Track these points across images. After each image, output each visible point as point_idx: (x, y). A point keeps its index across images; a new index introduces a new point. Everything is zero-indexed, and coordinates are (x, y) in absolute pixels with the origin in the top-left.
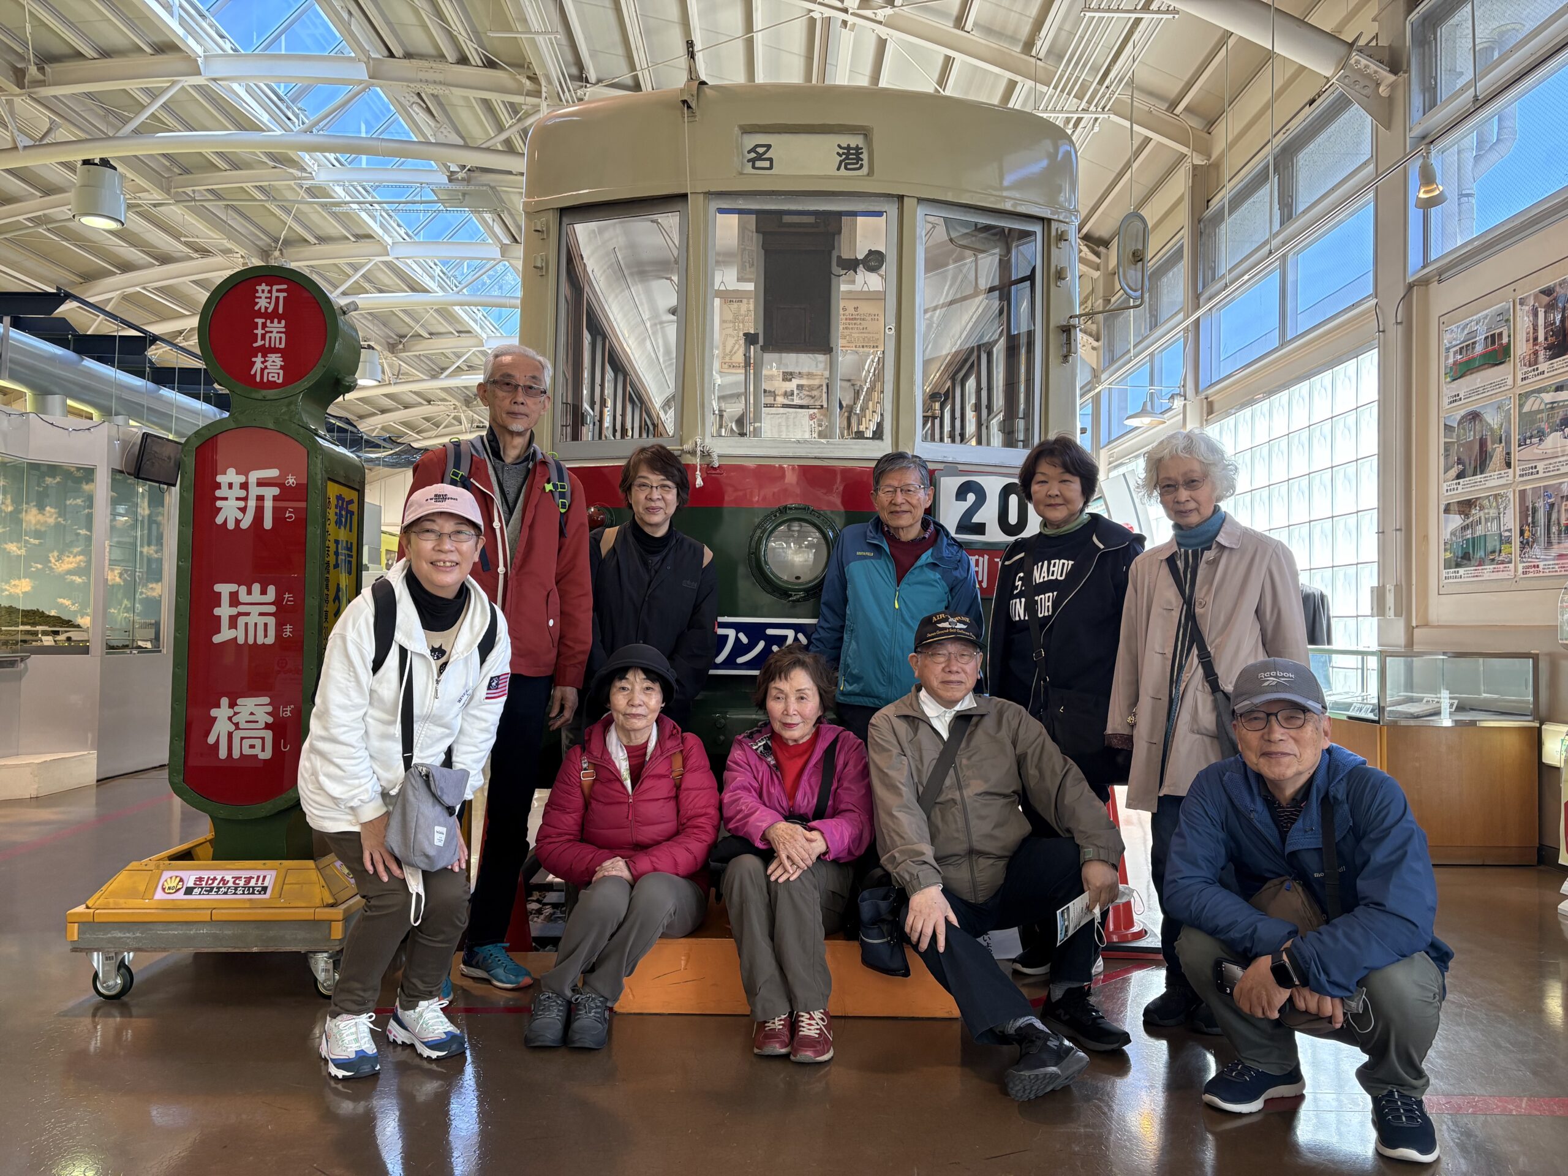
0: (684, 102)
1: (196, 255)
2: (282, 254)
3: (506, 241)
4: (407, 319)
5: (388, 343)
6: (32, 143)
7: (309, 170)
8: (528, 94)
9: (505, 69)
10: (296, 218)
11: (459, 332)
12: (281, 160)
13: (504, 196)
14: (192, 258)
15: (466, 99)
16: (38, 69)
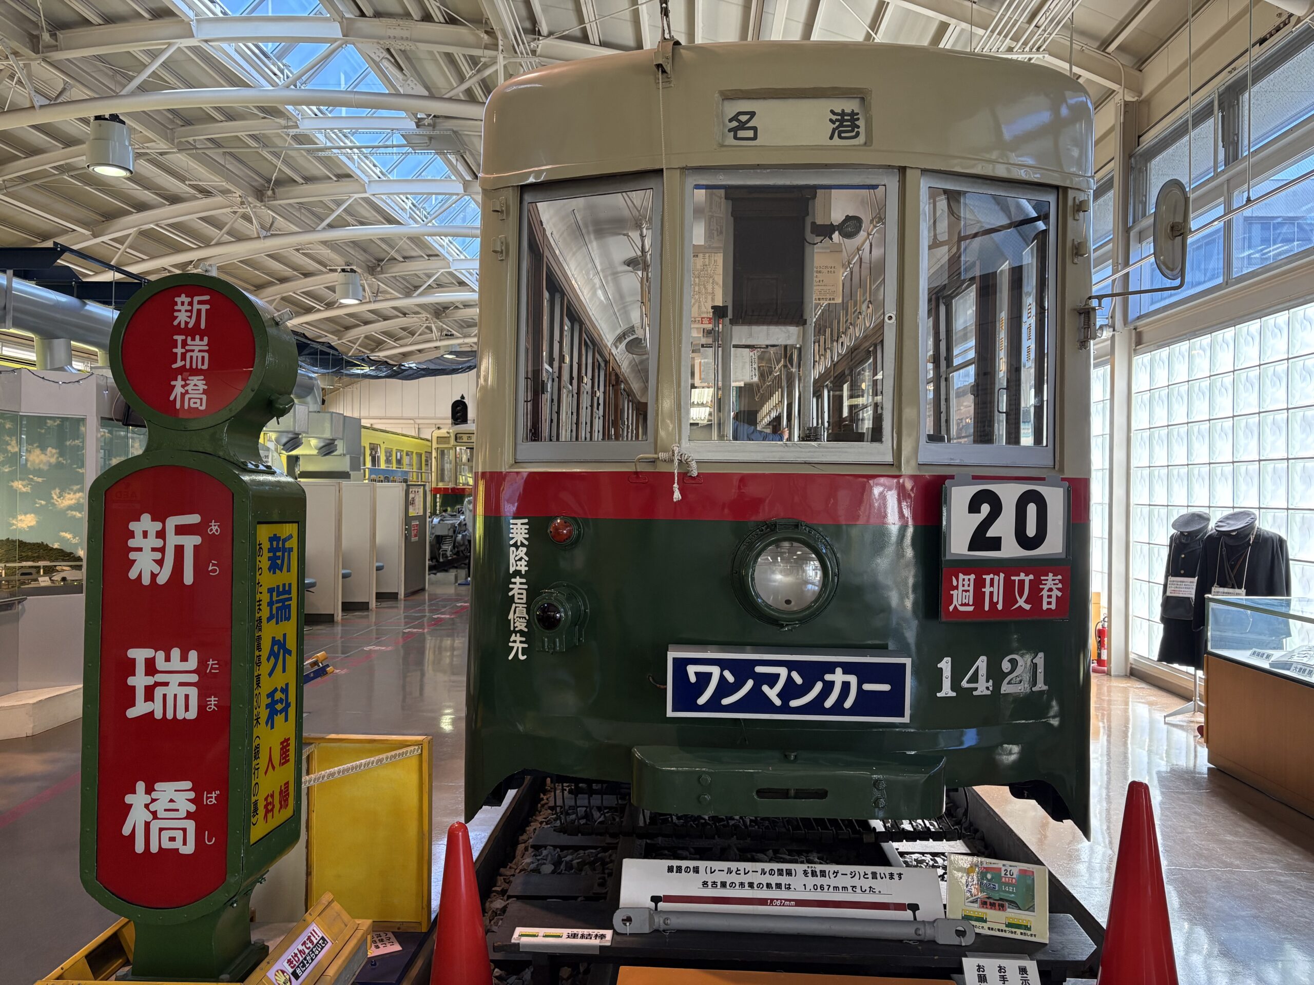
0: (659, 66)
1: (199, 196)
2: (274, 193)
3: (468, 178)
4: (384, 246)
5: (368, 266)
6: (47, 102)
7: (294, 120)
8: (486, 48)
9: (465, 25)
10: (285, 162)
11: (428, 256)
12: (271, 111)
13: (466, 139)
14: (198, 198)
15: (431, 53)
16: (51, 36)
